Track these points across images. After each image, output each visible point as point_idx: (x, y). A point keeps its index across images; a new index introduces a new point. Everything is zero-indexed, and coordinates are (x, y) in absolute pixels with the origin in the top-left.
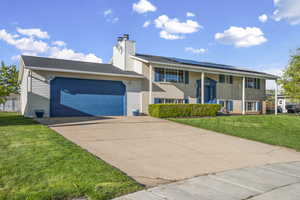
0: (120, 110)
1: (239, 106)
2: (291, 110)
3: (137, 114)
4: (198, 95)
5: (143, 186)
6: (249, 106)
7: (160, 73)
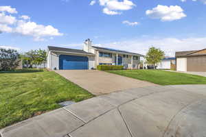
0: (86, 67)
1: (130, 66)
2: (149, 68)
3: (92, 69)
4: (115, 62)
5: (94, 96)
6: (134, 66)
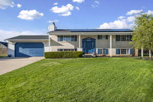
7: (61, 38)
